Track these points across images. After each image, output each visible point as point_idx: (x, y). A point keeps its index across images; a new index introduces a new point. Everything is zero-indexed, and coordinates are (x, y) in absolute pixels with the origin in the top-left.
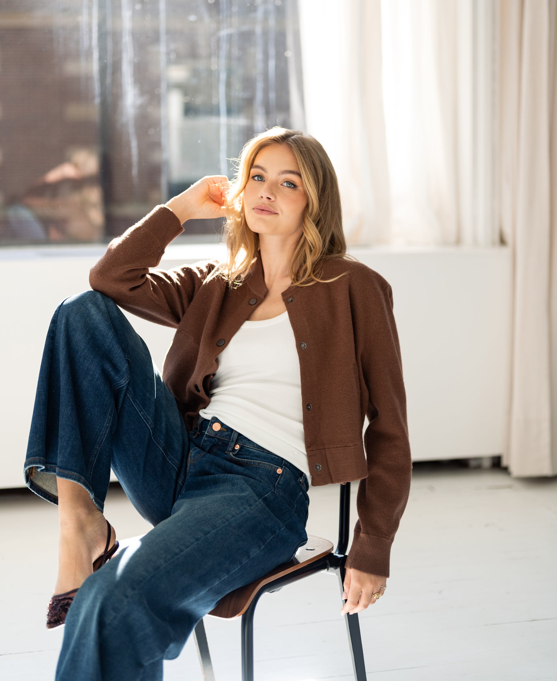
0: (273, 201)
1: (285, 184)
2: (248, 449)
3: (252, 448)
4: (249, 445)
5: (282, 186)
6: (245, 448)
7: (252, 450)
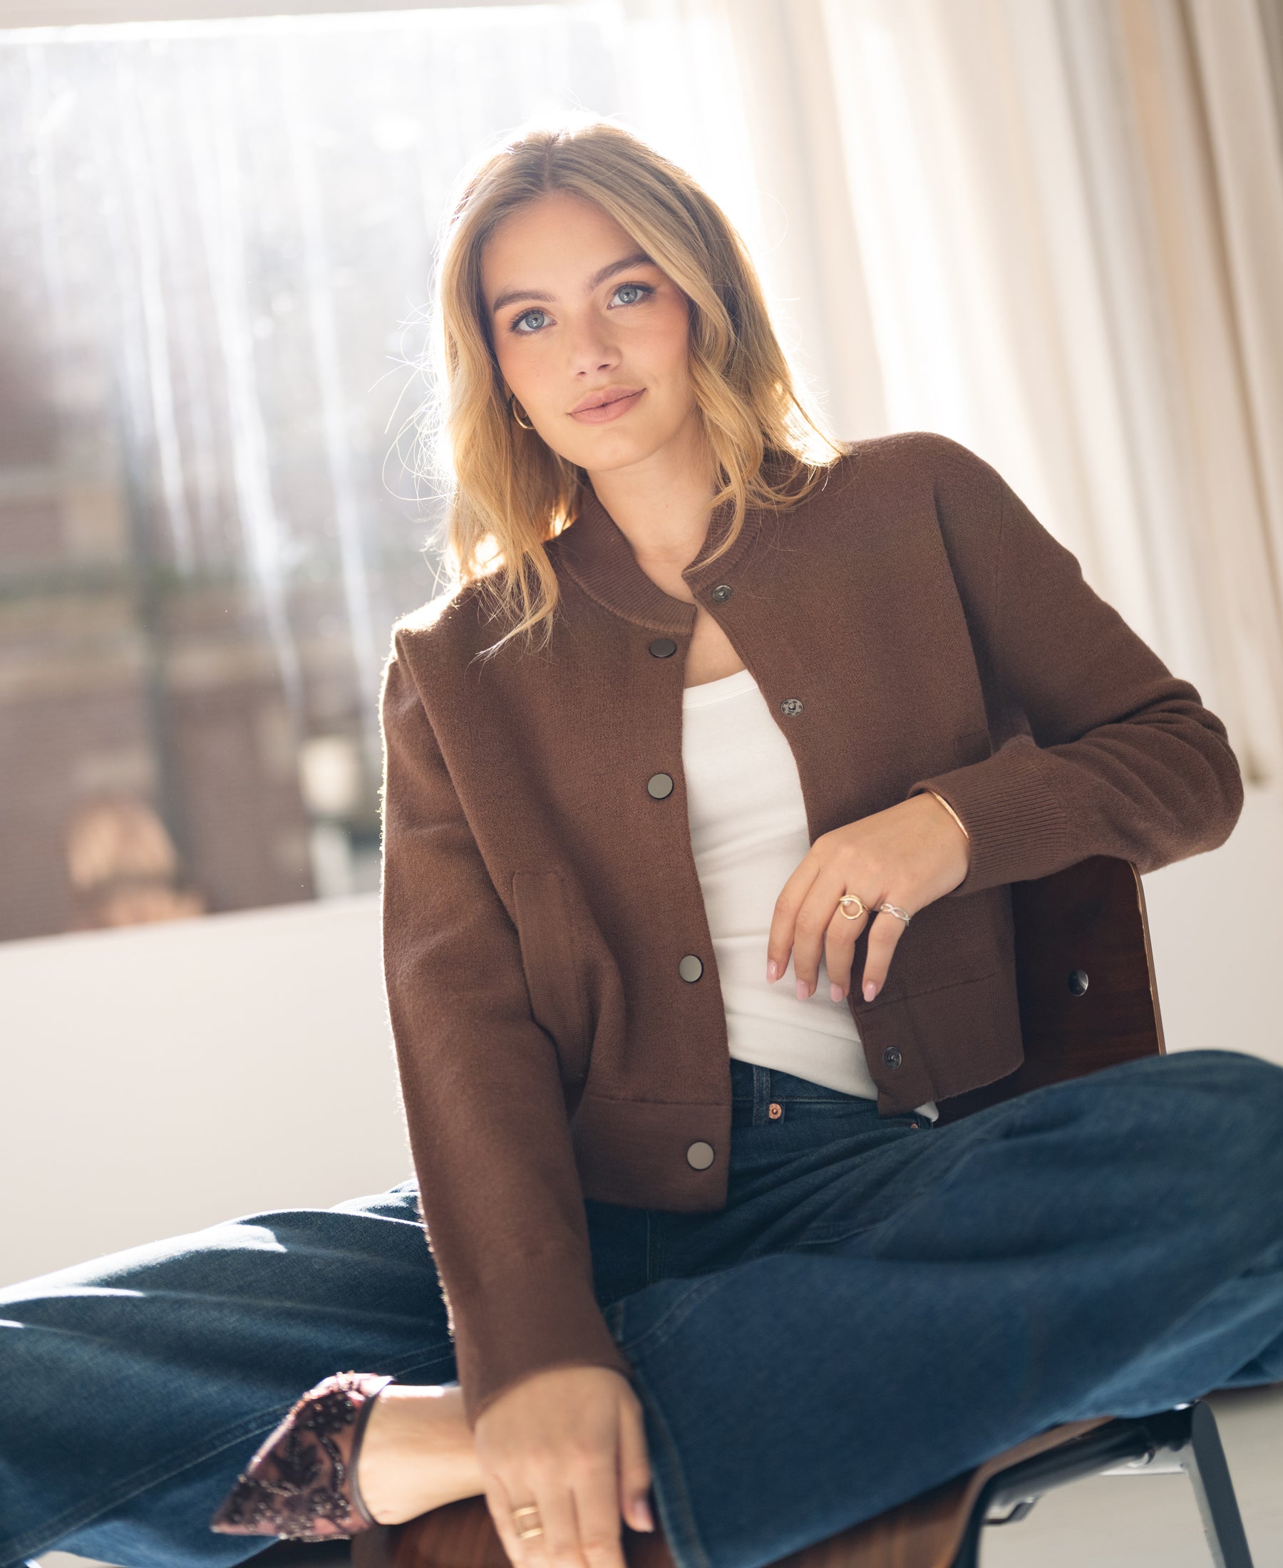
0: (616, 368)
1: (617, 301)
2: (807, 1106)
3: (815, 1100)
4: (806, 1095)
5: (613, 311)
6: (797, 1106)
7: (818, 1106)
